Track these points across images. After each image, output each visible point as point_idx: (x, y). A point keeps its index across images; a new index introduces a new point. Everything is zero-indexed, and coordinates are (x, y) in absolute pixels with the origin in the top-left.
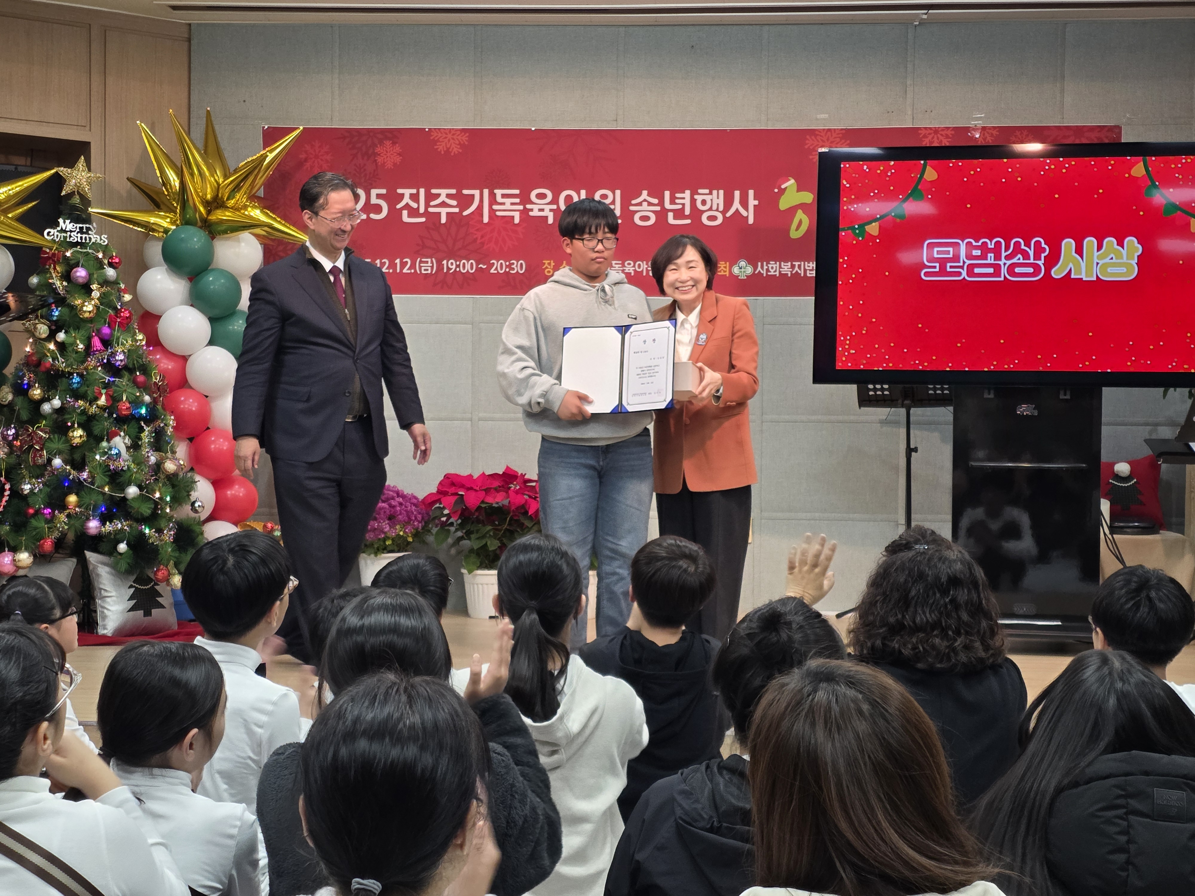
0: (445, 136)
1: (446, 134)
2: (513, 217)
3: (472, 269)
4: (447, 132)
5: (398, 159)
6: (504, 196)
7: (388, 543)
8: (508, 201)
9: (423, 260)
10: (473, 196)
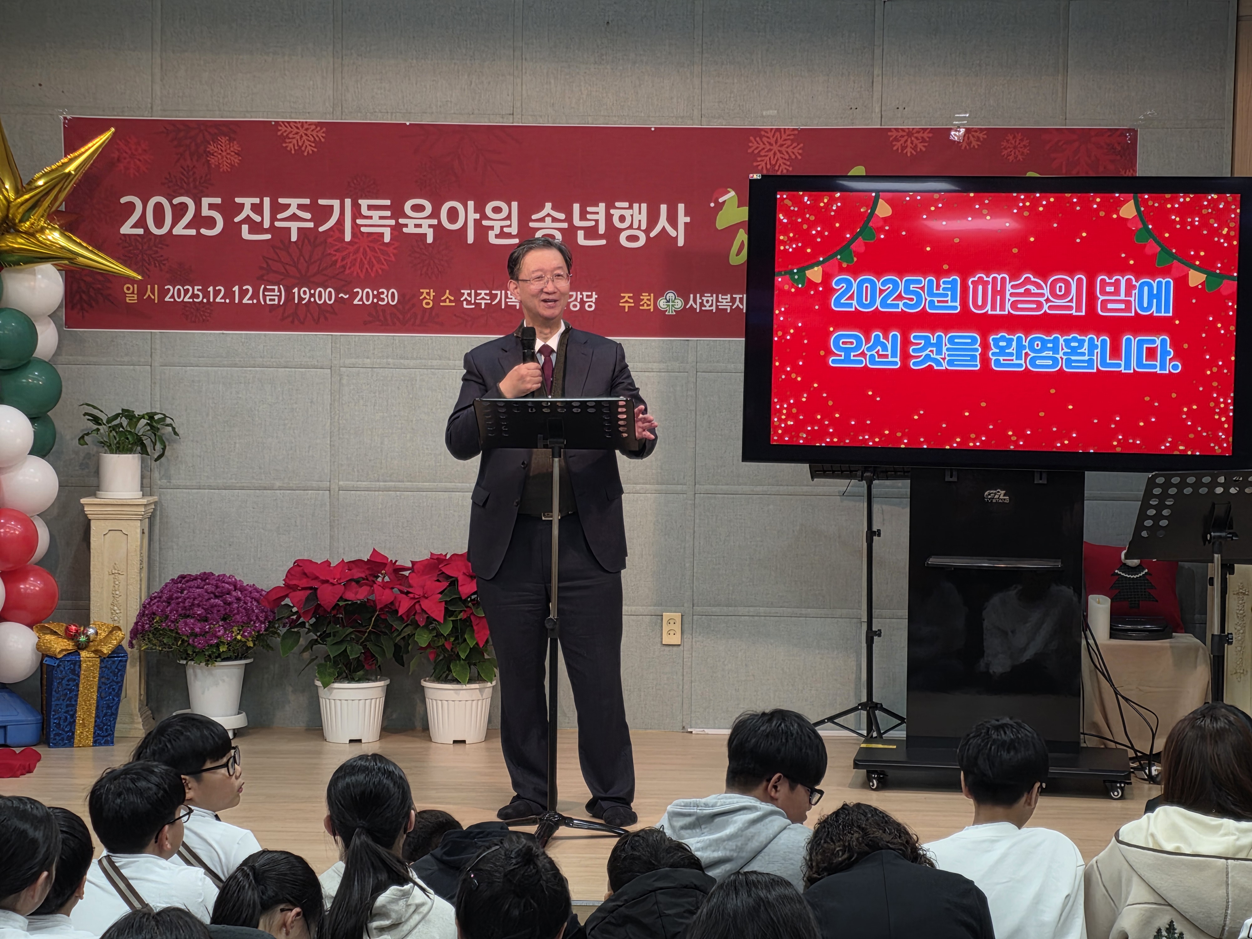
0: (296, 130)
1: (297, 128)
2: (382, 234)
3: (330, 299)
4: (299, 125)
5: (236, 160)
6: (370, 207)
7: (223, 649)
8: (376, 214)
9: (268, 287)
10: (332, 207)
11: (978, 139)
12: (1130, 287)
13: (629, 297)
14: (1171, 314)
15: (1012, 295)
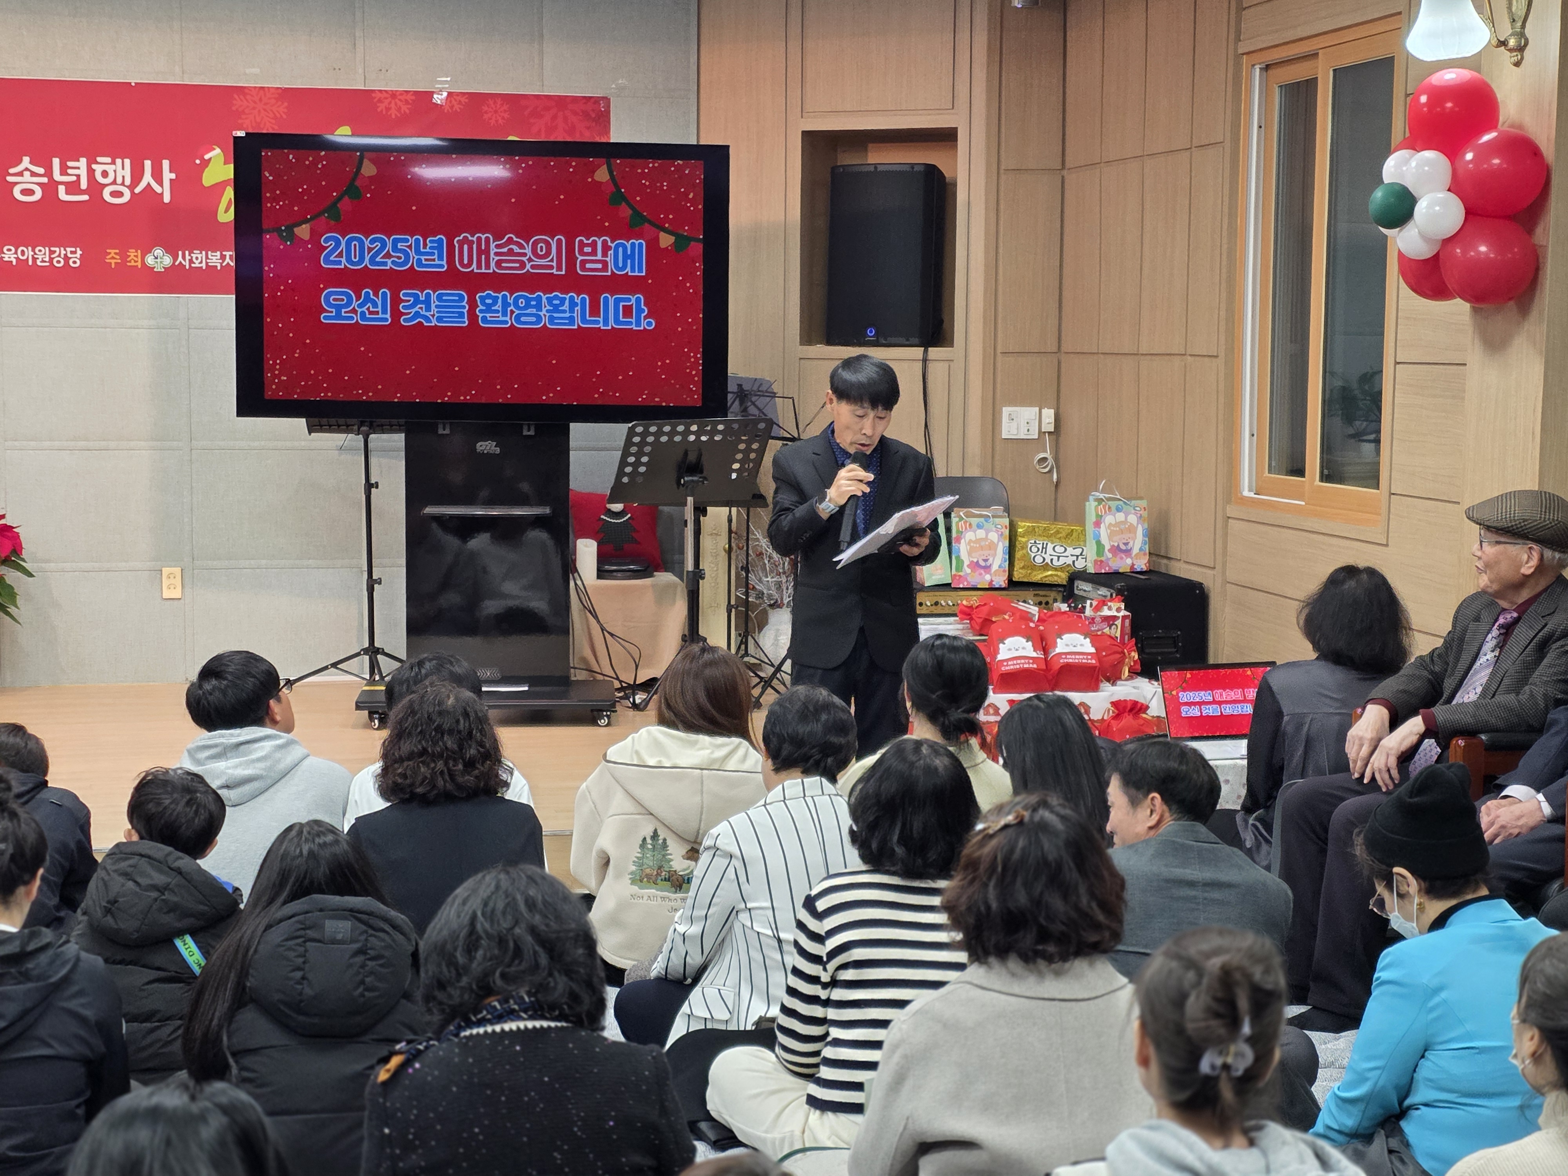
11: (460, 102)
12: (606, 248)
13: (116, 253)
14: (644, 274)
15: (497, 254)
